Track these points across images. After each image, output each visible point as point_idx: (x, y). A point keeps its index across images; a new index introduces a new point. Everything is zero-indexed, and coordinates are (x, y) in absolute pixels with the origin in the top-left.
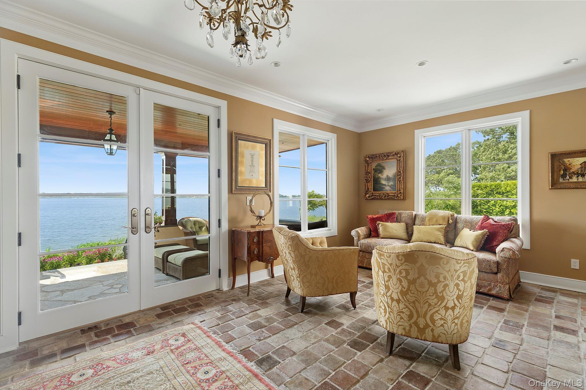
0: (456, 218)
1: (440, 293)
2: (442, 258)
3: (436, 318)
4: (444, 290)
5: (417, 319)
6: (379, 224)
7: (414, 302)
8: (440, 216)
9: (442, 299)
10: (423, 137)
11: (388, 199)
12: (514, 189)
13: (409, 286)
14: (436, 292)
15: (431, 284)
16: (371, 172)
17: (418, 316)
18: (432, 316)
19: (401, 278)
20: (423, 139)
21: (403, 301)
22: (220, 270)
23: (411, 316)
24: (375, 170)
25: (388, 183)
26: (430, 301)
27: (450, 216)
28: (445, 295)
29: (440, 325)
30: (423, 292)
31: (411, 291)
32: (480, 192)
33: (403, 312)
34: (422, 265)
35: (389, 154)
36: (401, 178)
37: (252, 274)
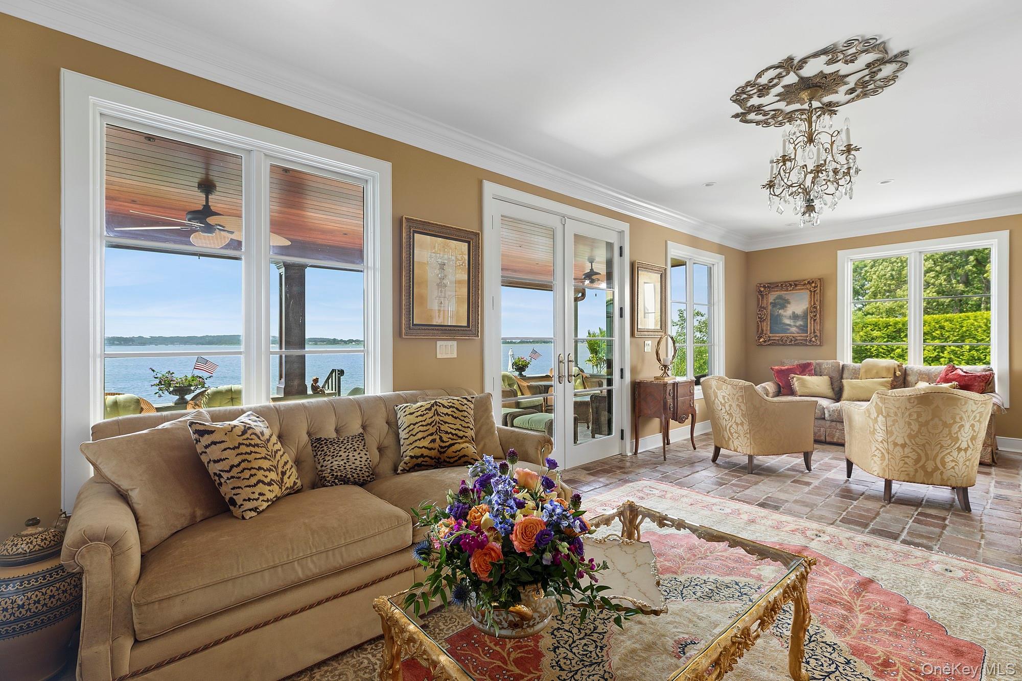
0: (905, 369)
1: (955, 434)
2: (960, 399)
3: (947, 460)
4: (959, 431)
5: (925, 463)
6: (793, 378)
7: (924, 445)
8: (883, 367)
9: (957, 439)
10: (849, 261)
11: (796, 345)
12: (937, 330)
13: (919, 429)
14: (950, 433)
15: (945, 425)
16: (767, 306)
17: (927, 459)
18: (943, 458)
19: (910, 421)
20: (849, 263)
21: (910, 444)
22: (622, 431)
23: (917, 461)
24: (774, 305)
25: (794, 322)
26: (943, 443)
27: (896, 366)
28: (959, 435)
29: (951, 467)
30: (936, 434)
31: (921, 433)
32: (876, 333)
33: (908, 457)
34: (937, 407)
35: (797, 283)
36: (818, 316)
37: (641, 441)
